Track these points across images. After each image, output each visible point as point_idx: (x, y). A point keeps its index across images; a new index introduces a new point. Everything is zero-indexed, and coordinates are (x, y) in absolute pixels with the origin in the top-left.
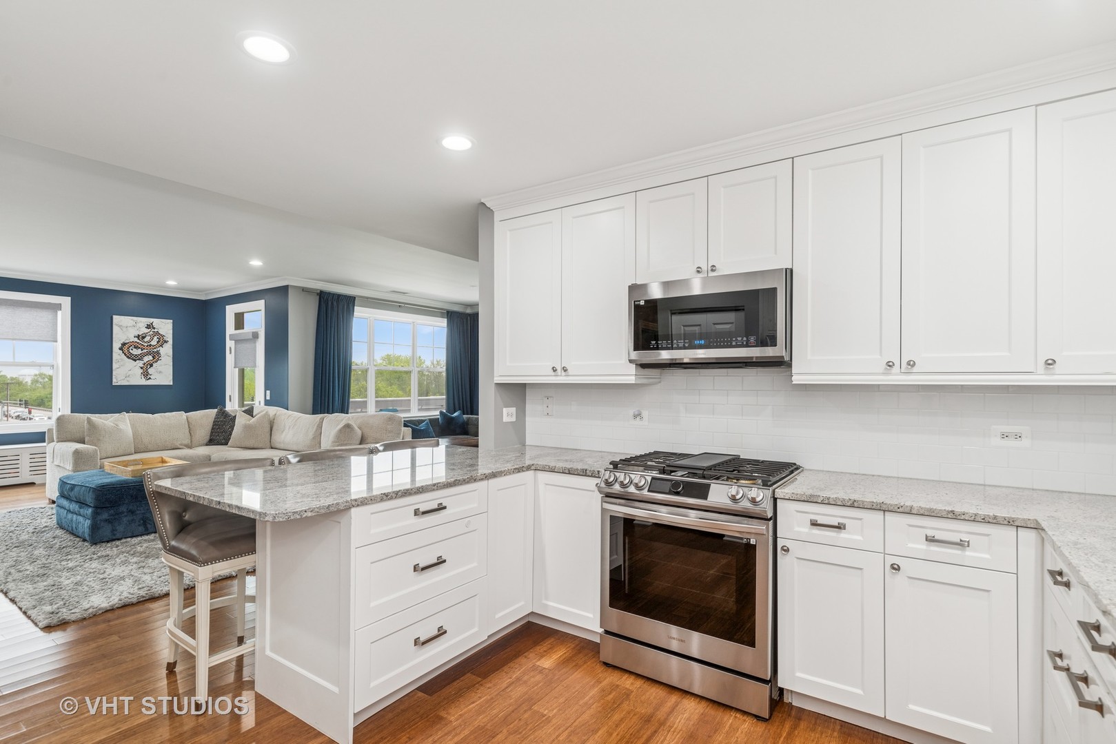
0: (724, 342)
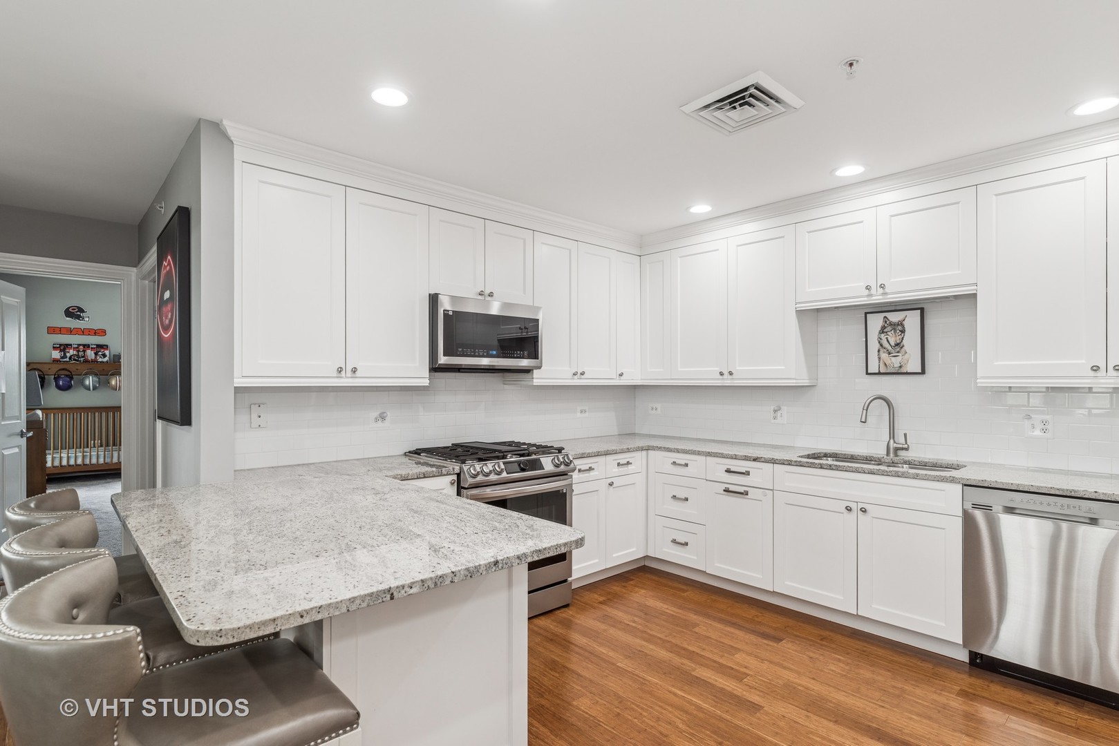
0: (507, 354)
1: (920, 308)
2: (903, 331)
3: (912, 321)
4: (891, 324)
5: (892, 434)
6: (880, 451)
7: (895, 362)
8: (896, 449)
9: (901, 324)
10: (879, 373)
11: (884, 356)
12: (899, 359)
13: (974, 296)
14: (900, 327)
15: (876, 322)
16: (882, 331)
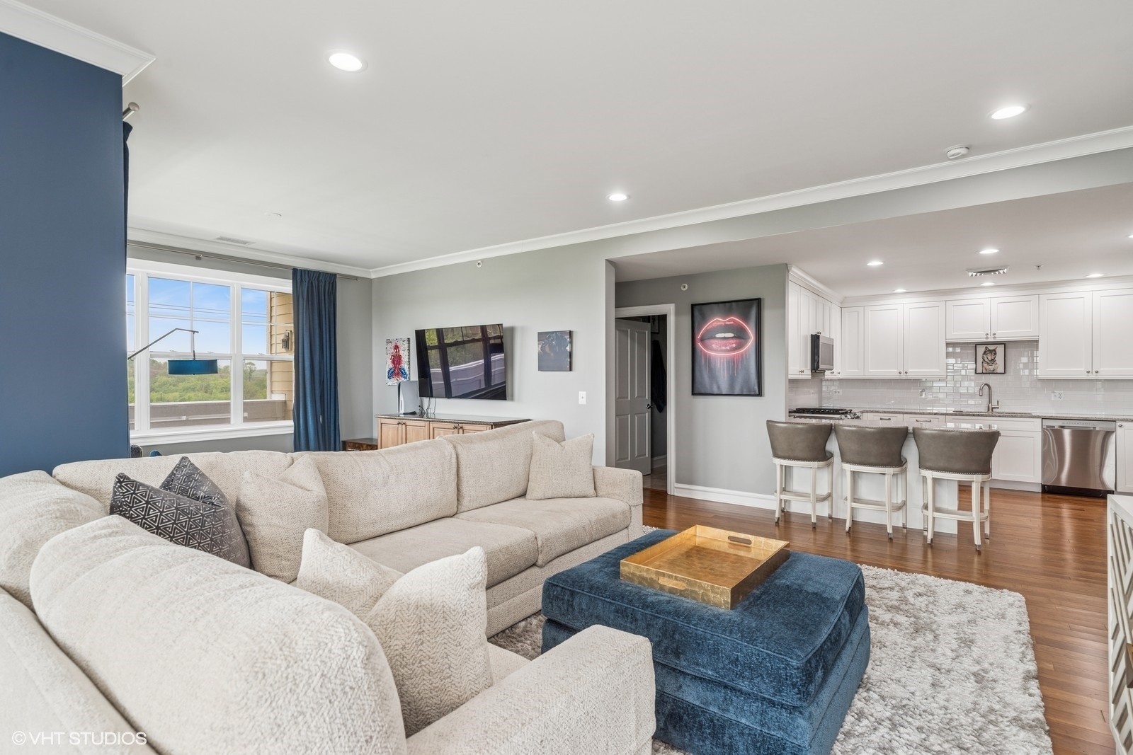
1: (1004, 344)
2: (995, 354)
3: (1000, 350)
4: (989, 350)
5: (990, 401)
6: (983, 409)
7: (991, 368)
8: (993, 408)
9: (994, 350)
10: (983, 373)
11: (985, 365)
12: (993, 367)
13: (1037, 341)
14: (994, 352)
15: (981, 350)
16: (985, 353)
